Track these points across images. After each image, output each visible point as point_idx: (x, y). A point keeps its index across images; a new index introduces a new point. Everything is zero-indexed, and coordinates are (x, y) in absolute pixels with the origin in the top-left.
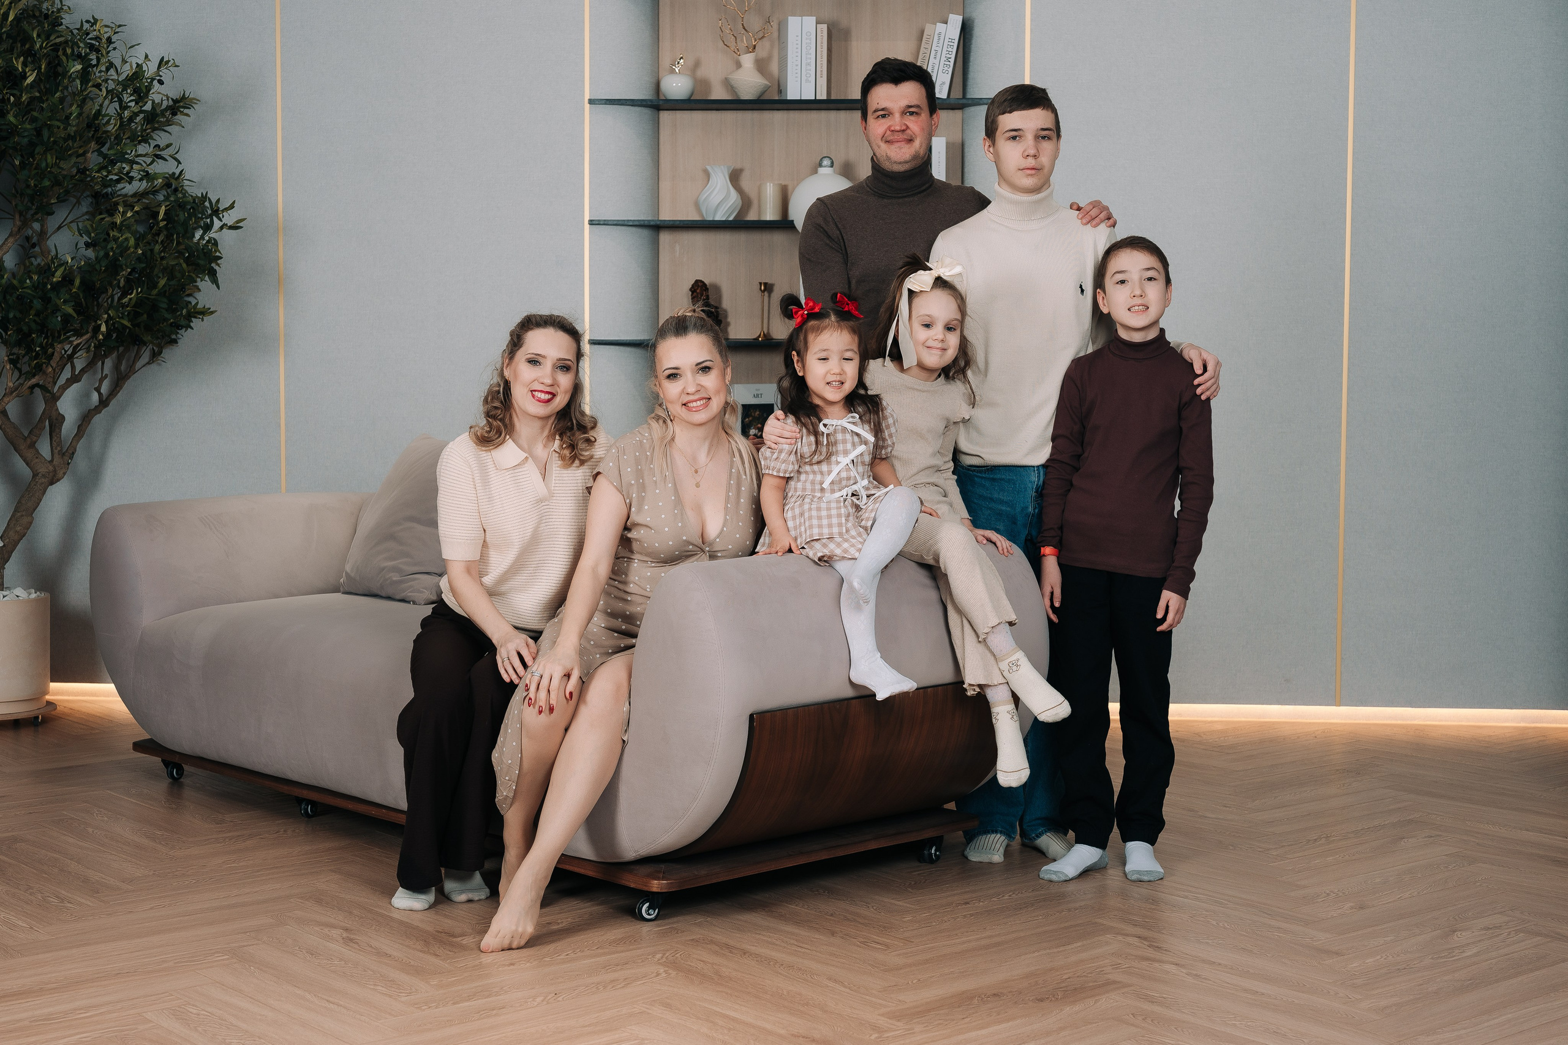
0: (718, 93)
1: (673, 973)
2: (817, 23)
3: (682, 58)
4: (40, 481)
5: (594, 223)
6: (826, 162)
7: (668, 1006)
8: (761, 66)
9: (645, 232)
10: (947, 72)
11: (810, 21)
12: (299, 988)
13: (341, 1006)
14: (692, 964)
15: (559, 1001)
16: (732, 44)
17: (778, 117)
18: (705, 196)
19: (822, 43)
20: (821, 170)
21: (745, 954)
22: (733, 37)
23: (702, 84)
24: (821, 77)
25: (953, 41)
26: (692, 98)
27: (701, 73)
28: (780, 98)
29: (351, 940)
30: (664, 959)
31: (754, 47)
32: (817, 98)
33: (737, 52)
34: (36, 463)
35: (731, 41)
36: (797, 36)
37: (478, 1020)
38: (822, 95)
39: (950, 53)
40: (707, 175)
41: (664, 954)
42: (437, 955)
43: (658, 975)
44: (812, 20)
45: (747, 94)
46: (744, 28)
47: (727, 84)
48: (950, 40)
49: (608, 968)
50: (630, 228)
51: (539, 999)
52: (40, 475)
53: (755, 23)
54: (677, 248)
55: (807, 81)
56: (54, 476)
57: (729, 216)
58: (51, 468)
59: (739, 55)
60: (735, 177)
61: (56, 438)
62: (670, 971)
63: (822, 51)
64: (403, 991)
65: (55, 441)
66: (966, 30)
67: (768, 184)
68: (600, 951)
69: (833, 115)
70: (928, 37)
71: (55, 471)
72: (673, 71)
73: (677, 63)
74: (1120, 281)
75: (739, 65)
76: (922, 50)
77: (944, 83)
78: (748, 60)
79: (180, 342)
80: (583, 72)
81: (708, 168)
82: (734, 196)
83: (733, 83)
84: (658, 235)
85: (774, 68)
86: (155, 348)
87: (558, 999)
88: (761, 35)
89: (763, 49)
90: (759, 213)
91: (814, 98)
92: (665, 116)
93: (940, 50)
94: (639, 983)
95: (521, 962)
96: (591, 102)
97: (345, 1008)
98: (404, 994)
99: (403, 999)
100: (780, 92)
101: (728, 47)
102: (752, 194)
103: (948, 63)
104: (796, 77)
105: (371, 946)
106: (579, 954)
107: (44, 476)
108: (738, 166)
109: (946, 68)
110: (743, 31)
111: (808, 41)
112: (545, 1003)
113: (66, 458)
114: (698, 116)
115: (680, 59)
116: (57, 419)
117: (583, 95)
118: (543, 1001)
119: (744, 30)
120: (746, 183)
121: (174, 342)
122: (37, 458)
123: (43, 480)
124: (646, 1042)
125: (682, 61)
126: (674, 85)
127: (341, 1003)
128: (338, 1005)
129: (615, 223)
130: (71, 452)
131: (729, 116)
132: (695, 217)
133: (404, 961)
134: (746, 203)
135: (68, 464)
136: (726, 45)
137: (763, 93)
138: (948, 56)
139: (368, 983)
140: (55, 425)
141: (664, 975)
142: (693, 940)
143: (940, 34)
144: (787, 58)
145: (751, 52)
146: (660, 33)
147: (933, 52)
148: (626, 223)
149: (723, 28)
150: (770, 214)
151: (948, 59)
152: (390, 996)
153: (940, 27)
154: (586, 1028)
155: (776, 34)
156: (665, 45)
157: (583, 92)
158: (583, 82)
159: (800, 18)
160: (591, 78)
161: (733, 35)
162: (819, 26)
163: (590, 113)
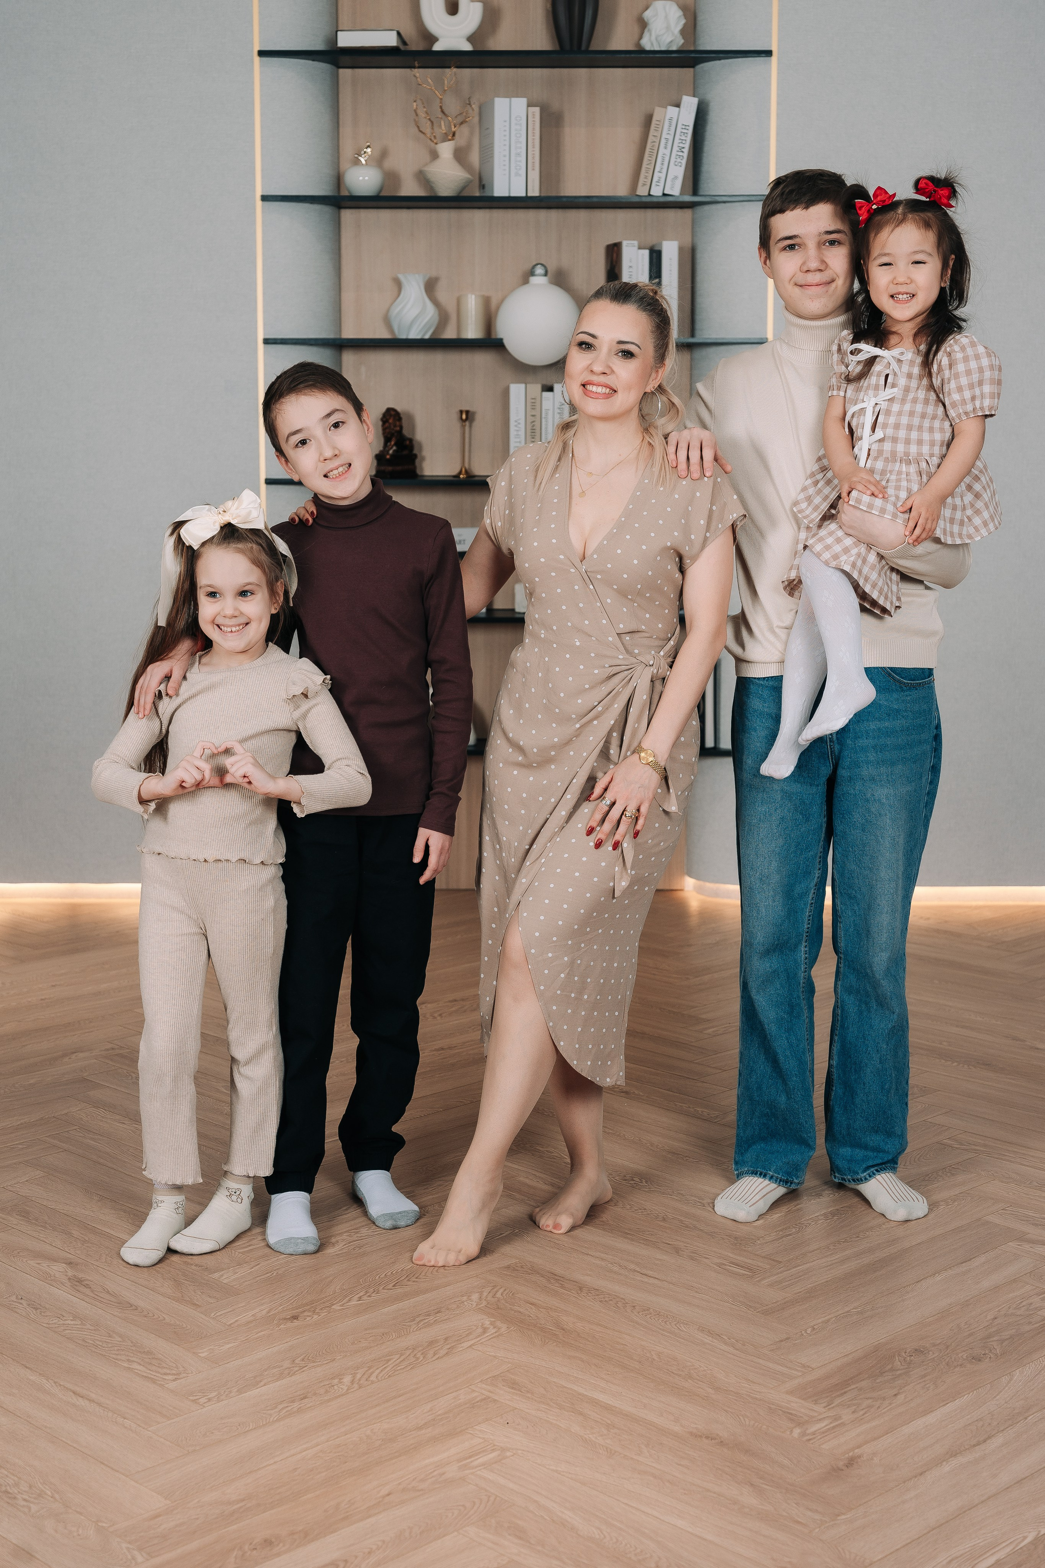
0: (410, 188)
1: (504, 1327)
2: (529, 105)
3: (369, 146)
5: (267, 341)
6: (539, 270)
7: (514, 1386)
8: (460, 156)
9: (327, 352)
10: (679, 164)
11: (520, 104)
12: (31, 1369)
13: (93, 1401)
14: (521, 1310)
15: (373, 1382)
16: (428, 131)
17: (479, 216)
18: (398, 309)
19: (534, 129)
20: (534, 280)
21: (581, 1289)
22: (429, 122)
23: (391, 177)
24: (533, 170)
25: (687, 127)
26: (381, 194)
27: (388, 164)
28: (482, 195)
29: (80, 1281)
30: (484, 1303)
31: (454, 135)
32: (529, 195)
33: (433, 139)
35: (427, 127)
36: (505, 120)
37: (278, 1420)
38: (534, 192)
39: (684, 142)
40: (398, 285)
41: (481, 1293)
42: (195, 1304)
43: (485, 1330)
44: (523, 101)
45: (445, 190)
46: (443, 112)
47: (422, 177)
48: (684, 127)
49: (418, 1319)
50: (311, 347)
51: (347, 1379)
53: (453, 106)
54: (363, 369)
55: (517, 174)
57: (424, 335)
59: (436, 144)
60: (430, 287)
62: (499, 1324)
63: (534, 139)
64: (168, 1372)
66: (702, 115)
67: (469, 296)
68: (399, 1290)
69: (543, 214)
70: (658, 123)
72: (357, 162)
73: (363, 152)
75: (435, 155)
76: (651, 138)
77: (676, 177)
78: (446, 150)
80: (251, 160)
81: (401, 277)
82: (431, 311)
83: (429, 176)
84: (340, 356)
85: (474, 158)
87: (371, 1379)
88: (460, 119)
89: (462, 138)
90: (459, 328)
91: (524, 195)
92: (348, 216)
93: (671, 138)
94: (466, 1345)
95: (306, 1314)
96: (264, 198)
97: (99, 1404)
98: (170, 1377)
99: (172, 1385)
100: (482, 187)
101: (423, 133)
102: (451, 308)
103: (681, 154)
104: (504, 170)
105: (108, 1292)
106: (375, 1297)
108: (434, 274)
109: (679, 160)
110: (440, 115)
111: (518, 127)
112: (356, 1386)
114: (385, 216)
115: (366, 149)
117: (254, 191)
118: (352, 1382)
120: (442, 294)
124: (508, 1454)
125: (369, 150)
126: (361, 178)
127: (93, 1396)
128: (91, 1401)
129: (294, 341)
131: (422, 216)
132: (382, 334)
133: (156, 1316)
134: (443, 319)
136: (420, 131)
137: (464, 188)
138: (681, 145)
139: (119, 1357)
141: (492, 1331)
142: (508, 1267)
143: (671, 119)
144: (493, 147)
145: (450, 140)
146: (341, 117)
147: (663, 141)
148: (306, 342)
149: (419, 112)
150: (472, 332)
151: (681, 149)
152: (154, 1381)
153: (673, 110)
154: (423, 1431)
155: (476, 119)
156: (346, 130)
157: (255, 186)
158: (254, 174)
159: (508, 99)
160: (262, 170)
161: (429, 119)
162: (531, 109)
163: (263, 212)
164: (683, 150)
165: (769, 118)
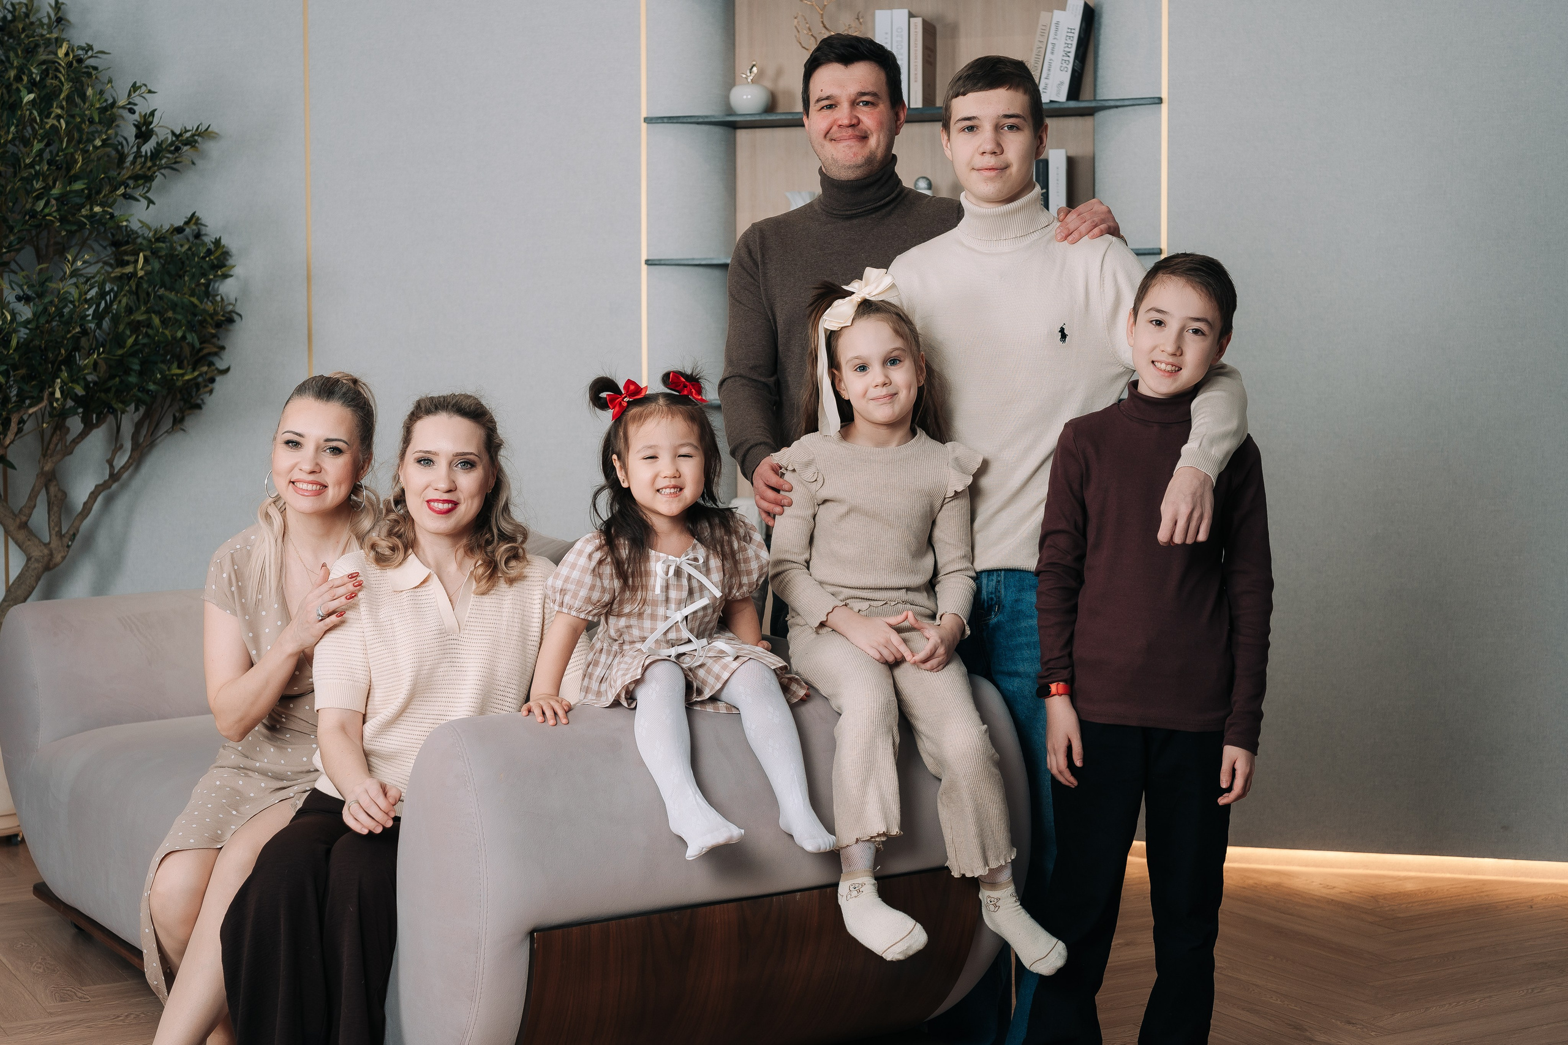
2: (911, 15)
3: (754, 66)
4: (33, 566)
5: (650, 262)
9: (717, 273)
10: (1066, 69)
11: (900, 14)
19: (916, 40)
22: (812, 38)
23: (785, 96)
24: (916, 81)
25: (1073, 31)
26: (767, 113)
27: (784, 83)
34: (29, 546)
36: (887, 33)
39: (1070, 46)
44: (905, 13)
46: (825, 27)
48: (1069, 31)
50: (697, 268)
52: (33, 559)
53: (841, 20)
56: (50, 560)
58: (46, 551)
61: (53, 517)
63: (916, 51)
65: (53, 521)
66: (1090, 18)
70: (1044, 28)
71: (51, 555)
72: (744, 82)
73: (749, 71)
74: (1157, 321)
76: (1037, 44)
77: (1062, 83)
79: (204, 407)
80: (640, 86)
81: (789, 195)
86: (177, 415)
92: (742, 135)
93: (1057, 43)
96: (648, 120)
103: (1067, 58)
107: (37, 560)
109: (1065, 65)
111: (899, 39)
113: (66, 540)
114: (780, 134)
115: (752, 67)
116: (55, 496)
117: (640, 113)
119: (824, 29)
121: (199, 407)
122: (29, 540)
123: (36, 565)
125: (755, 69)
126: (745, 97)
129: (674, 262)
130: (71, 533)
135: (68, 547)
138: (1067, 49)
140: (53, 503)
143: (1057, 23)
147: (1050, 46)
148: (686, 262)
149: (798, 28)
151: (1067, 54)
153: (1058, 15)
157: (640, 110)
158: (640, 97)
159: (888, 12)
160: (648, 93)
161: (812, 35)
162: (912, 19)
163: (648, 134)
164: (1069, 54)
165: (1160, 17)
